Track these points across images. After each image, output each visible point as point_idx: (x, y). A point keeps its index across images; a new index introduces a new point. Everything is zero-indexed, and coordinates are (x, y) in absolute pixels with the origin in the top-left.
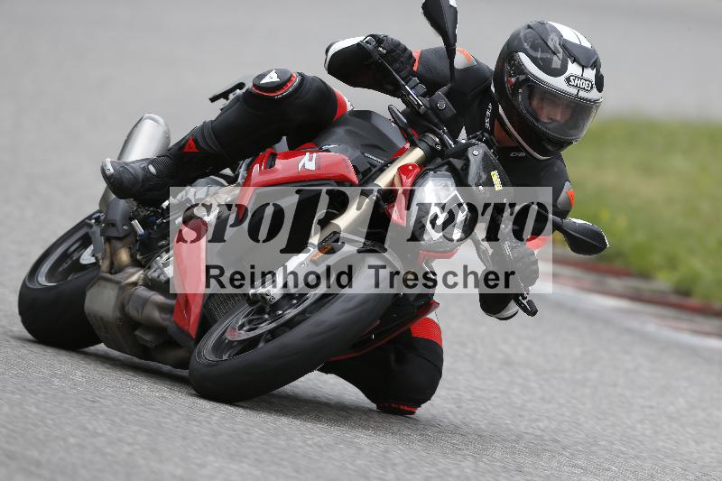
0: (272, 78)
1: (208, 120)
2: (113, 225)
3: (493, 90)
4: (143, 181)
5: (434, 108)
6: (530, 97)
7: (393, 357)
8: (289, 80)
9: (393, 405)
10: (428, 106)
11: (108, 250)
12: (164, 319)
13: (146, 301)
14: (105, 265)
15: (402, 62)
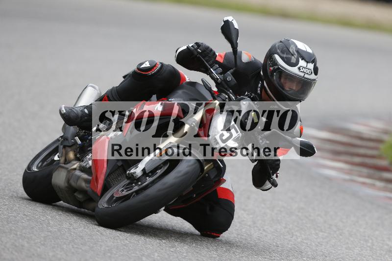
0: (147, 65)
1: (115, 86)
2: (67, 140)
3: (262, 73)
4: (81, 117)
5: (225, 80)
6: (280, 78)
7: (208, 208)
8: (155, 66)
9: (208, 233)
10: (222, 79)
11: (64, 152)
12: (87, 187)
13: (79, 177)
14: (62, 160)
15: (210, 57)
